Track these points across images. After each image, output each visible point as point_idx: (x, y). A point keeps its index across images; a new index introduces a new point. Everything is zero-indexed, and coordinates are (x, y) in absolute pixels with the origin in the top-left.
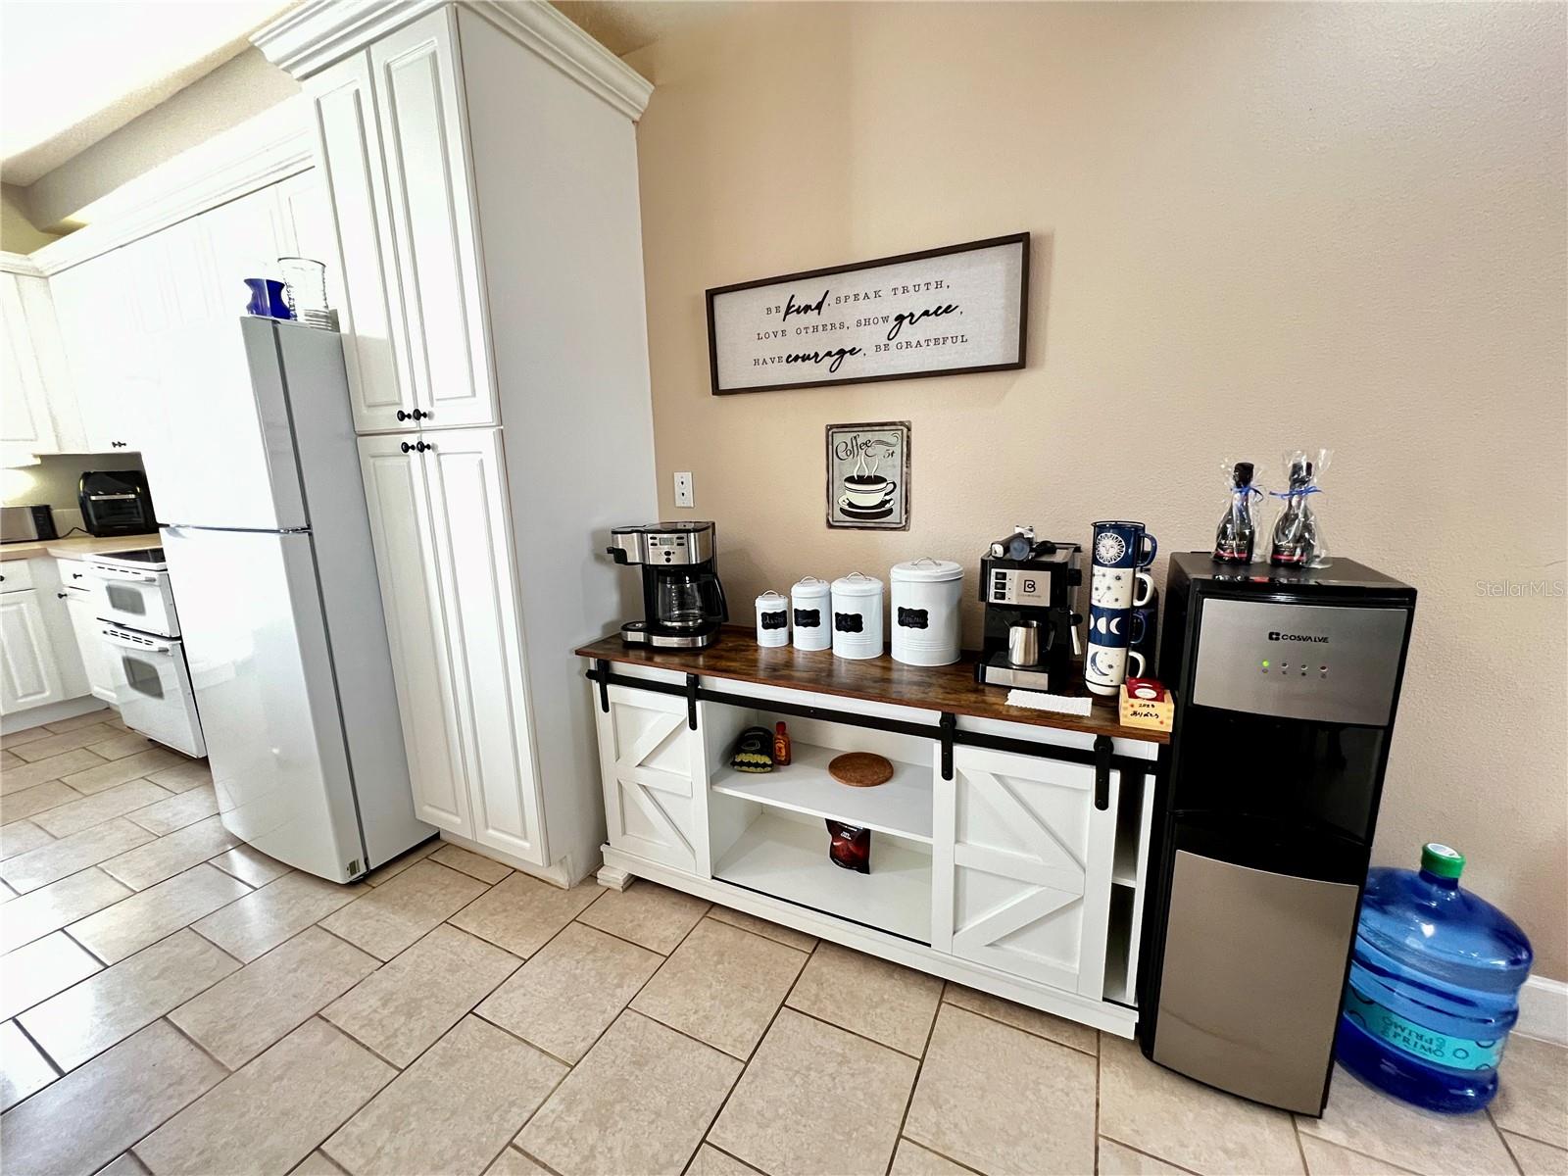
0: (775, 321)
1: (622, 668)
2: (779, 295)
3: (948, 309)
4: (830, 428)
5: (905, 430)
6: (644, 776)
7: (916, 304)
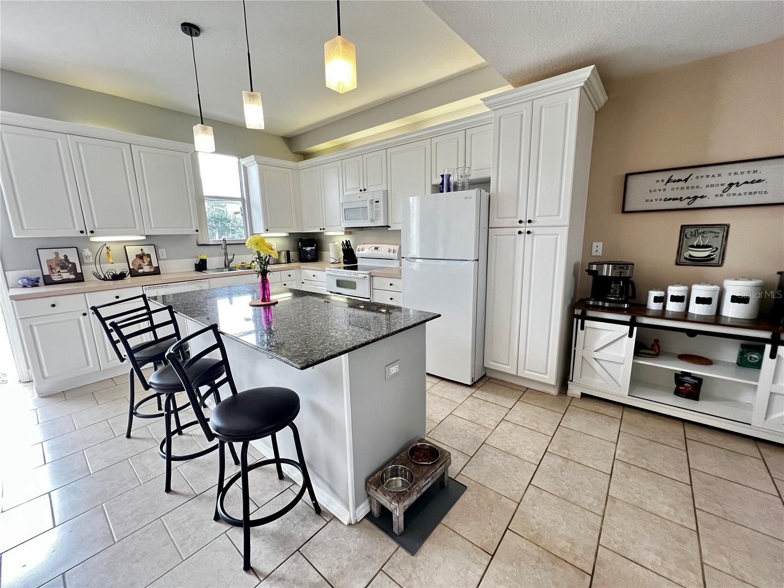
0: (661, 185)
1: (591, 313)
2: (666, 176)
3: (759, 181)
4: (682, 226)
5: (726, 227)
6: (597, 355)
7: (741, 179)
